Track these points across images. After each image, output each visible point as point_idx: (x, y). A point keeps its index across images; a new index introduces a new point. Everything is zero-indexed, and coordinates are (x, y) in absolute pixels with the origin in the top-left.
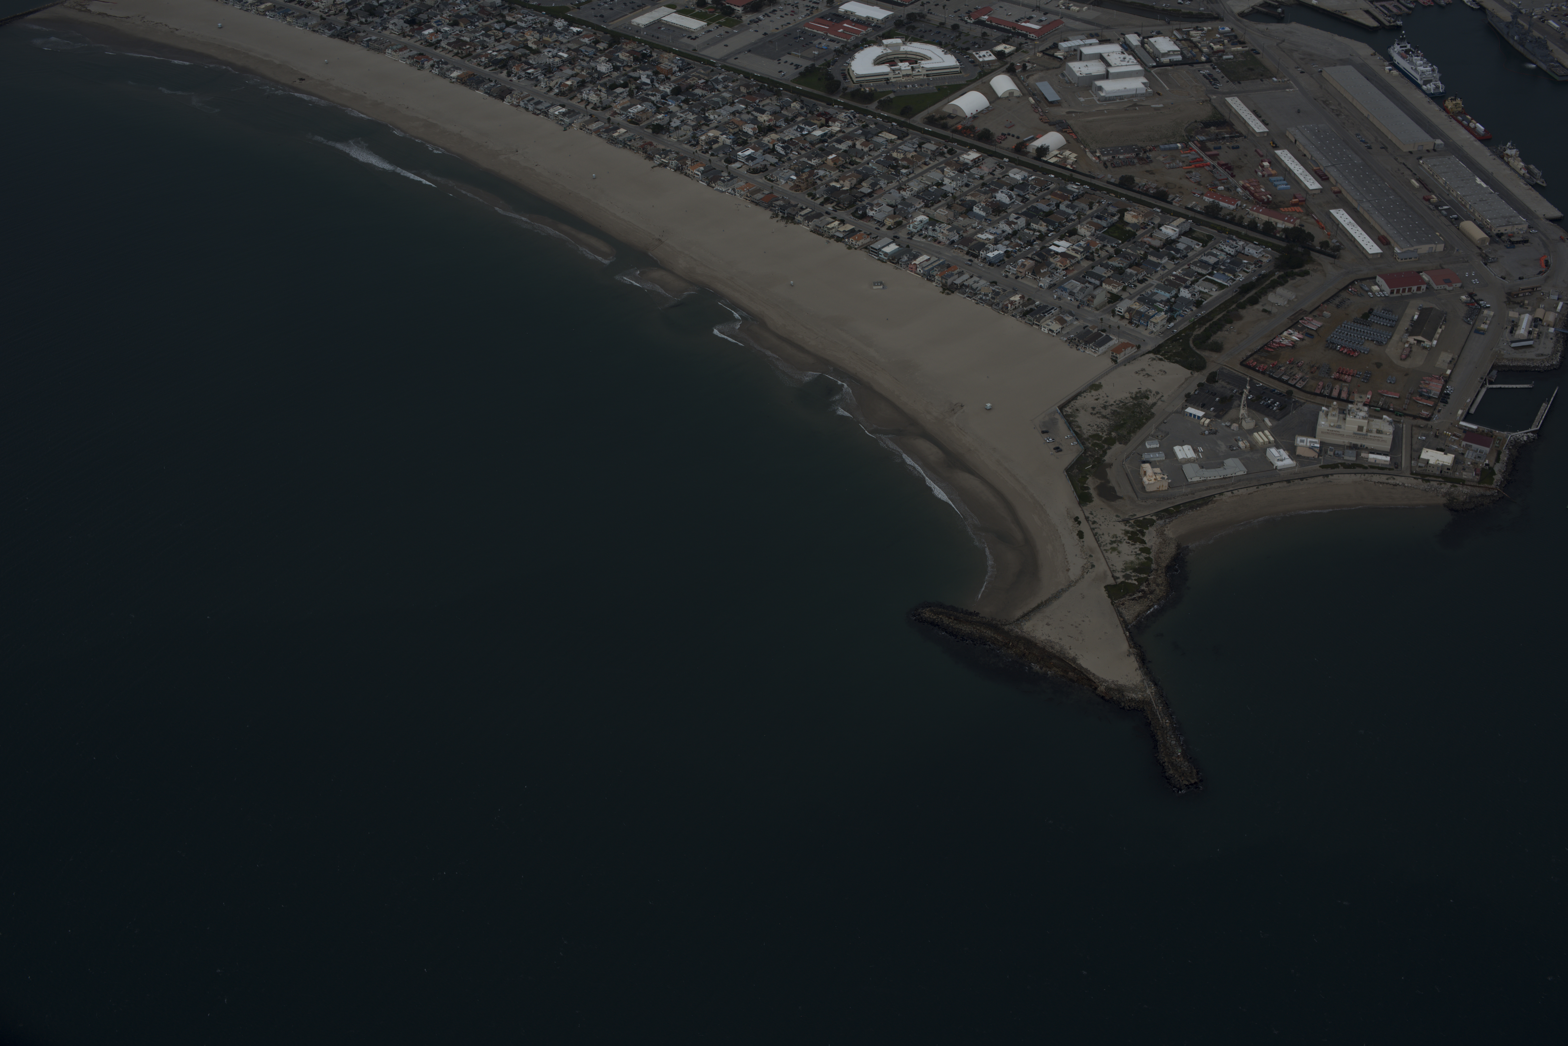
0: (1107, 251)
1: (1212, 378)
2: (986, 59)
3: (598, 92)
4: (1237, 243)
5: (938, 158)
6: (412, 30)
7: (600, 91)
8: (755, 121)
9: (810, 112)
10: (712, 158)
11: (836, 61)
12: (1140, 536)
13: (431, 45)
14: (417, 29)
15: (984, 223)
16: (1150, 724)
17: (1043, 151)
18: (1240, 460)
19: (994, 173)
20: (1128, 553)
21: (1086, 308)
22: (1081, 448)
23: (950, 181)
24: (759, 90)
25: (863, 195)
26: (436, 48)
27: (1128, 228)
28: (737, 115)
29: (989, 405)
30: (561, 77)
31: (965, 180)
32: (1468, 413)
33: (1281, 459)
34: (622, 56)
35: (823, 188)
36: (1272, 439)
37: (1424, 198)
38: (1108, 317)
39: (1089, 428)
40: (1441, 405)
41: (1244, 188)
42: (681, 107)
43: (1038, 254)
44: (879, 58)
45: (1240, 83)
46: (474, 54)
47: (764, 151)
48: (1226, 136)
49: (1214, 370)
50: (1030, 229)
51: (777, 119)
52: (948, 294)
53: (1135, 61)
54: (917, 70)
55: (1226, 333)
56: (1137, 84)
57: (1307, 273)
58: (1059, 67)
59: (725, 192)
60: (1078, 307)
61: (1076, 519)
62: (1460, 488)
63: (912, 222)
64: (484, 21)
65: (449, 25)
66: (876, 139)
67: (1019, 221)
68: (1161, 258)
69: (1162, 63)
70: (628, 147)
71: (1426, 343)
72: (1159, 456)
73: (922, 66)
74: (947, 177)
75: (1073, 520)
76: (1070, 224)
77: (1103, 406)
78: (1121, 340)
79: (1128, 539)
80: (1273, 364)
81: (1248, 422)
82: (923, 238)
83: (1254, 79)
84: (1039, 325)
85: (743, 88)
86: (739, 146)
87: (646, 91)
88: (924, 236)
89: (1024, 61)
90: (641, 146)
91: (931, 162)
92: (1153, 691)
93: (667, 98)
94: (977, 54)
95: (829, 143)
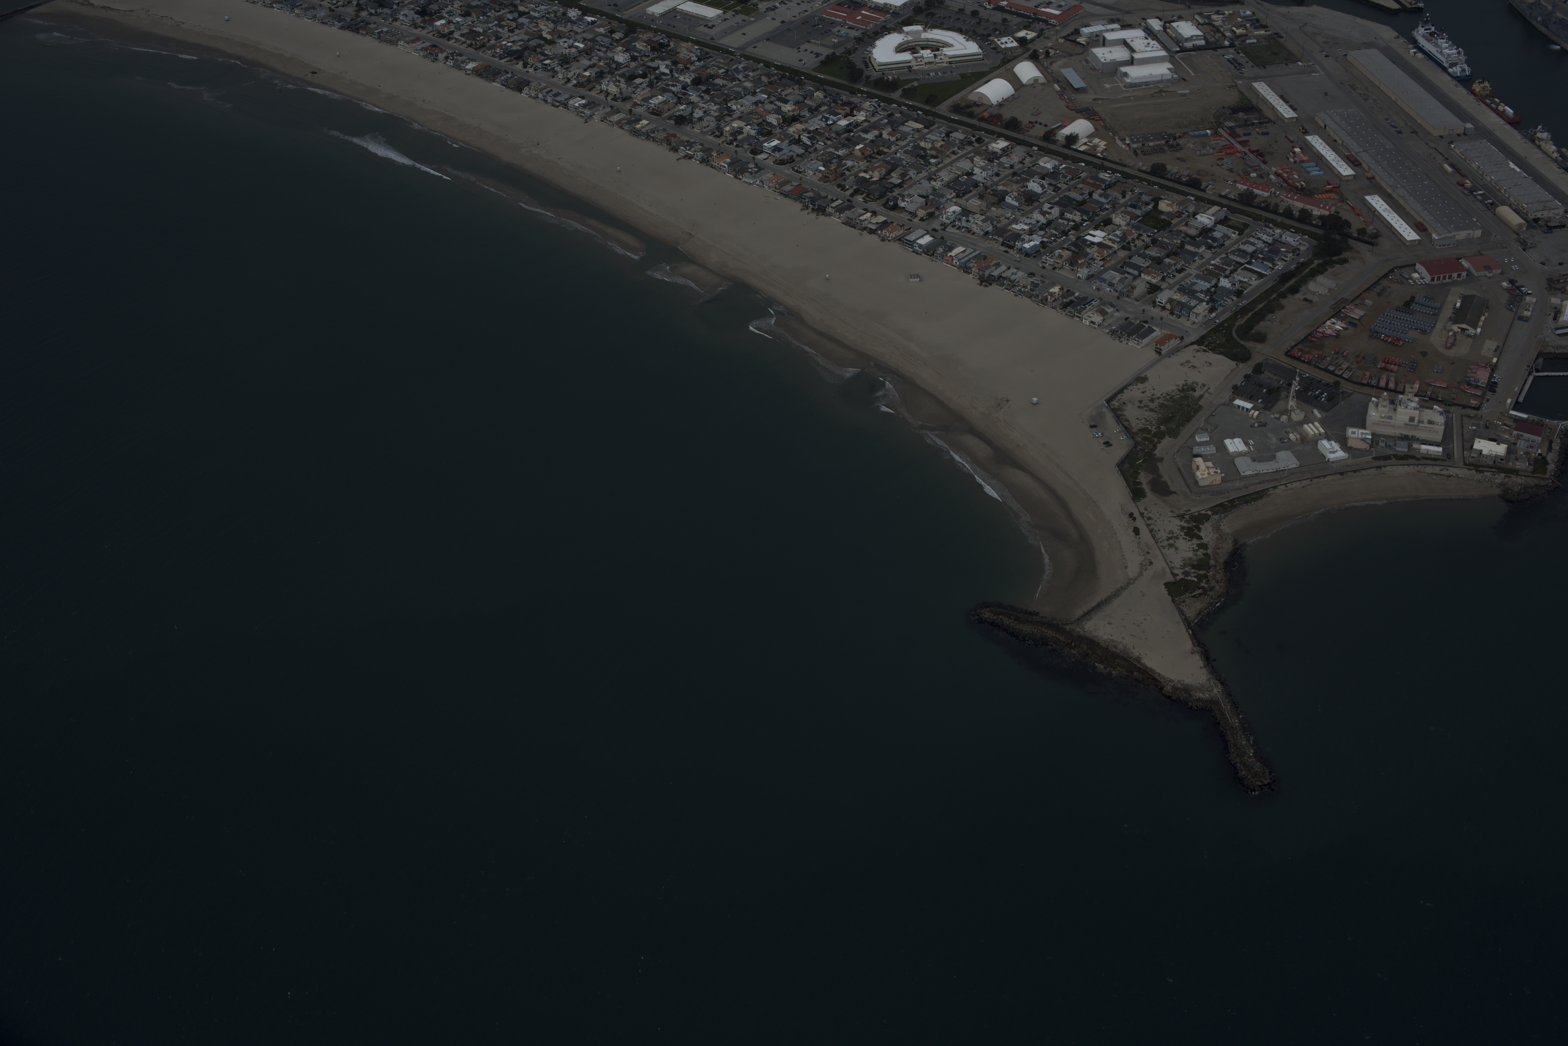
0: (1143, 241)
1: (1258, 369)
2: (1009, 45)
3: (618, 83)
4: (1273, 231)
5: (966, 147)
6: (424, 21)
7: (619, 82)
8: (778, 111)
9: (834, 102)
10: (738, 149)
11: (857, 49)
12: (1196, 531)
13: (443, 36)
14: (428, 20)
15: (1017, 213)
16: (1219, 724)
17: (1072, 139)
18: (1292, 452)
19: (1024, 162)
20: (1186, 549)
21: (1126, 299)
22: (1131, 443)
23: (980, 171)
24: (780, 80)
25: (893, 185)
26: (449, 39)
27: (1163, 217)
28: (760, 105)
29: (1035, 399)
30: (579, 68)
31: (996, 170)
32: (1517, 402)
33: (1332, 450)
34: (639, 45)
35: (852, 178)
36: (1322, 431)
37: (1458, 183)
38: (1149, 308)
39: (1137, 421)
40: (1489, 393)
41: (1277, 174)
42: (702, 97)
43: (1074, 244)
44: (900, 45)
45: (1265, 68)
46: (488, 45)
47: (790, 142)
48: (1255, 121)
49: (1259, 361)
50: (1064, 219)
51: (801, 109)
52: (986, 286)
53: (1160, 47)
54: (939, 58)
55: (1269, 323)
56: (1162, 70)
57: (1345, 261)
58: (1082, 53)
59: (753, 184)
60: (1118, 298)
61: (1131, 515)
62: (1514, 478)
63: (945, 213)
64: (495, 11)
65: (461, 15)
66: (902, 128)
67: (1053, 211)
68: (1199, 247)
69: (1186, 48)
70: (651, 139)
71: (1470, 331)
72: (1210, 450)
73: (944, 53)
74: (977, 167)
75: (1128, 516)
76: (1105, 213)
77: (1150, 399)
78: (1163, 331)
79: (1185, 535)
80: (1318, 355)
81: (1298, 414)
82: (957, 229)
83: (1279, 64)
84: (1080, 317)
85: (765, 77)
86: (764, 137)
87: (666, 81)
88: (957, 227)
89: (1046, 47)
90: (665, 138)
91: (960, 151)
92: (1220, 690)
93: (687, 89)
94: (999, 40)
95: (855, 132)
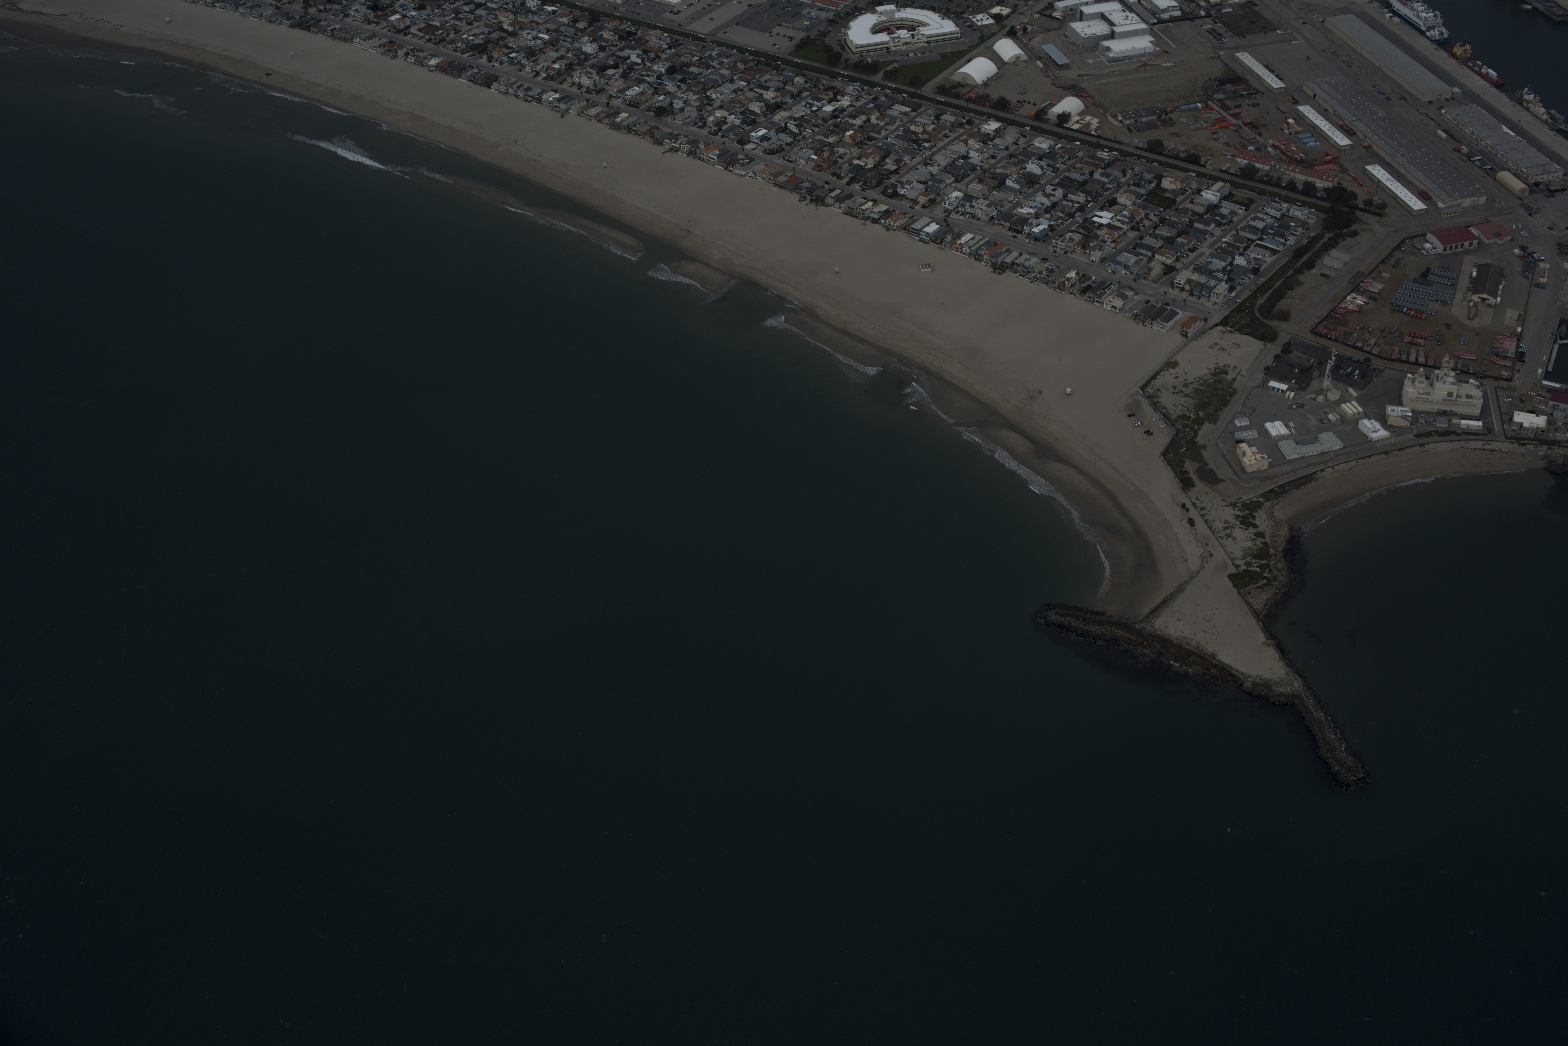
0: (1151, 220)
1: (1287, 348)
2: (985, 22)
3: (590, 75)
4: (1281, 206)
5: (957, 129)
6: (377, 16)
7: (591, 73)
8: (760, 98)
9: (815, 87)
10: (724, 140)
11: (830, 31)
12: (1251, 520)
13: (399, 31)
14: (381, 15)
15: (1019, 196)
16: (1304, 718)
17: (1064, 118)
18: (1334, 433)
19: (1018, 142)
20: (1243, 539)
21: (1143, 281)
22: (1172, 431)
23: (977, 154)
24: (756, 66)
25: (890, 172)
26: (406, 35)
27: (1167, 195)
28: (739, 93)
29: (1069, 390)
30: (547, 61)
31: (991, 152)
32: (1547, 371)
33: (1374, 430)
34: (606, 35)
35: (846, 166)
36: (1361, 410)
37: (1454, 149)
38: (1168, 289)
39: (1175, 408)
40: (1518, 364)
41: (1274, 147)
42: (679, 87)
43: (1081, 226)
44: (875, 26)
45: (1245, 37)
46: (447, 39)
47: (776, 130)
48: (1244, 93)
49: (1286, 340)
50: (1068, 201)
51: (783, 96)
52: (1000, 273)
53: (1138, 19)
54: (917, 37)
55: (1290, 300)
56: (1144, 43)
57: (1355, 233)
58: (1060, 28)
59: (745, 175)
60: (1135, 281)
61: (1183, 506)
62: (1557, 450)
63: (948, 199)
64: (450, 3)
65: (415, 9)
66: (889, 112)
67: (1056, 193)
68: (1209, 225)
69: (1162, 19)
70: (633, 133)
71: (1490, 300)
72: (1252, 434)
73: (921, 33)
74: (973, 150)
75: (1181, 507)
76: (1107, 193)
77: (1183, 384)
78: (1186, 313)
79: (1241, 524)
80: (1344, 331)
81: (1334, 394)
82: (961, 215)
83: (1258, 32)
84: (1100, 302)
85: (741, 63)
86: (749, 126)
87: (639, 71)
88: (961, 213)
89: (1022, 23)
90: (648, 131)
91: (952, 134)
92: (1300, 684)
93: (662, 78)
94: (974, 18)
95: (843, 118)
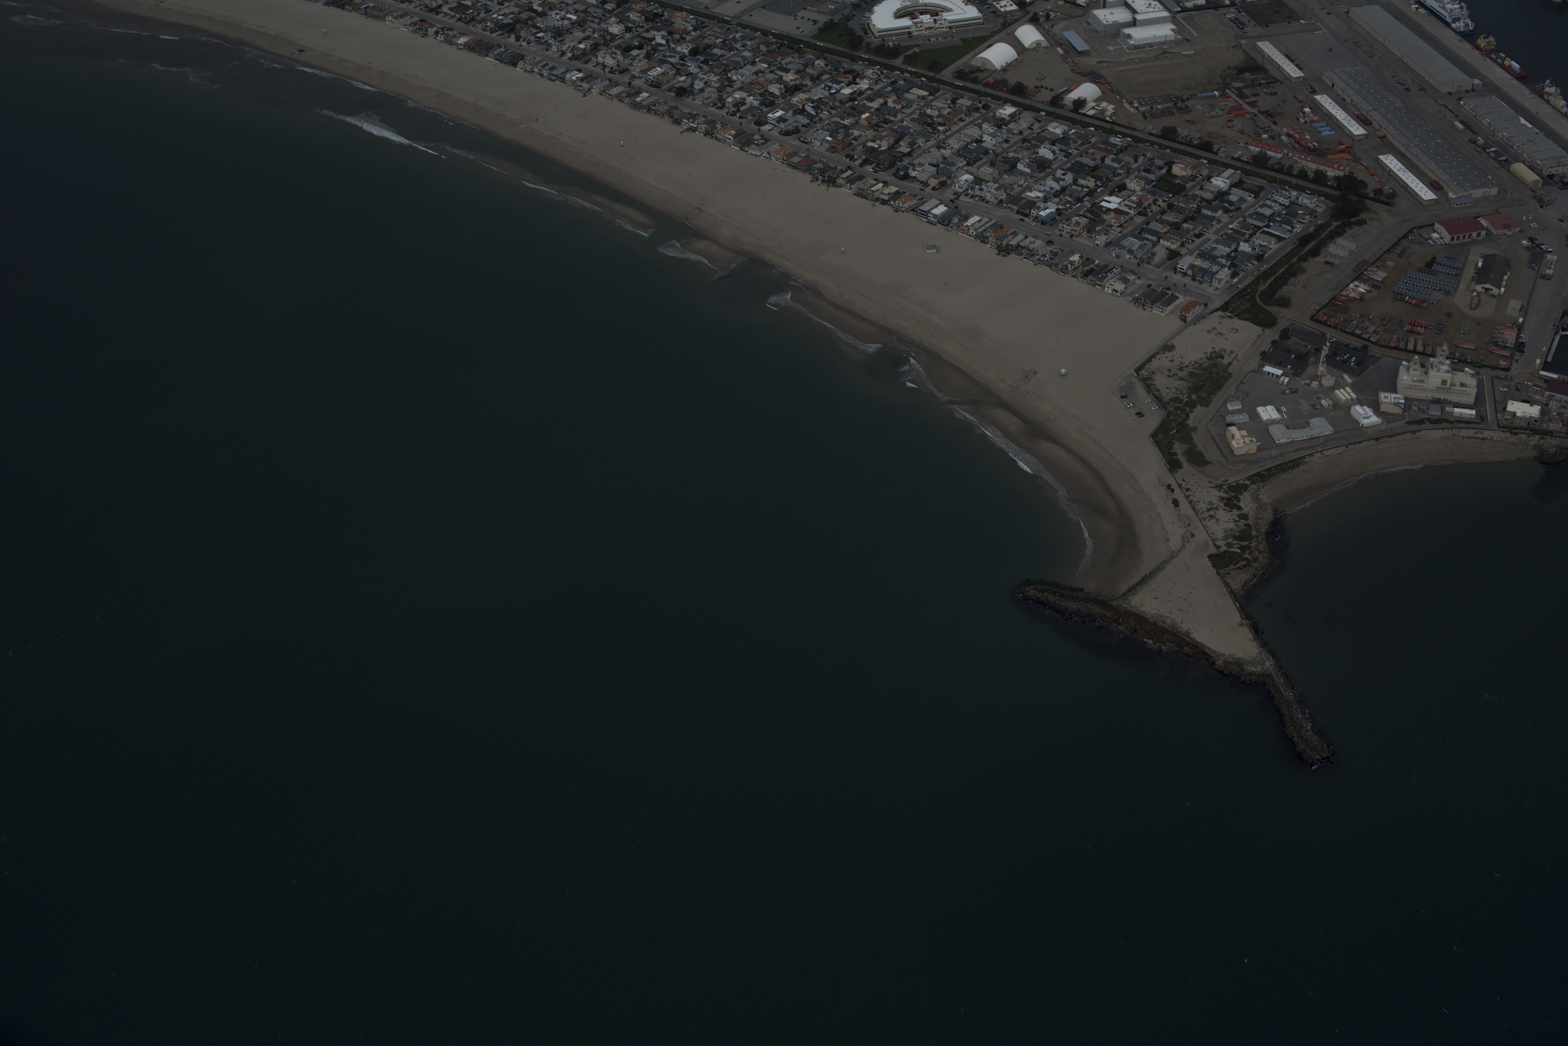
0: (1159, 206)
1: (1285, 334)
2: (1008, 9)
3: (614, 55)
4: (1290, 194)
5: (973, 114)
7: (615, 54)
8: (780, 80)
9: (835, 70)
10: (741, 120)
11: (854, 15)
12: (1235, 502)
13: (431, 10)
15: (1029, 180)
16: (1273, 697)
17: (1080, 103)
18: (1326, 418)
19: (1033, 127)
20: (1226, 521)
21: (1146, 266)
22: (1163, 413)
23: (990, 138)
24: (779, 48)
25: (902, 154)
26: (437, 14)
27: (1177, 181)
28: (760, 75)
29: (1063, 371)
30: (573, 41)
31: (1005, 136)
32: (1546, 362)
33: (1366, 417)
34: (633, 16)
35: (860, 148)
36: (1354, 396)
37: (1470, 140)
38: (1170, 274)
39: (1168, 391)
40: (1517, 354)
41: (1288, 135)
42: (701, 68)
43: (1090, 211)
44: (899, 10)
45: (1267, 26)
46: (478, 18)
47: (794, 112)
48: (1262, 82)
49: (1285, 326)
50: (1078, 186)
51: (802, 78)
52: (1004, 256)
53: (1161, 7)
54: (939, 22)
55: (1292, 287)
56: (1165, 31)
57: (1363, 222)
58: (1083, 15)
59: (760, 156)
60: (1138, 265)
61: (1169, 487)
62: (1549, 439)
63: (958, 182)
66: (906, 95)
67: (1066, 177)
68: (1216, 211)
69: (1186, 7)
70: (653, 112)
71: (1494, 291)
72: (1243, 418)
73: (944, 18)
74: (986, 134)
75: (1166, 488)
76: (1118, 178)
77: (1178, 367)
78: (1187, 298)
79: (1225, 506)
80: (1344, 318)
81: (1329, 380)
82: (970, 198)
83: (1281, 22)
84: (1101, 285)
85: (763, 46)
86: (767, 107)
87: (663, 52)
88: (970, 195)
89: (1046, 10)
90: (667, 110)
91: (967, 118)
92: (1272, 663)
93: (685, 59)
94: (998, 4)
95: (860, 101)
